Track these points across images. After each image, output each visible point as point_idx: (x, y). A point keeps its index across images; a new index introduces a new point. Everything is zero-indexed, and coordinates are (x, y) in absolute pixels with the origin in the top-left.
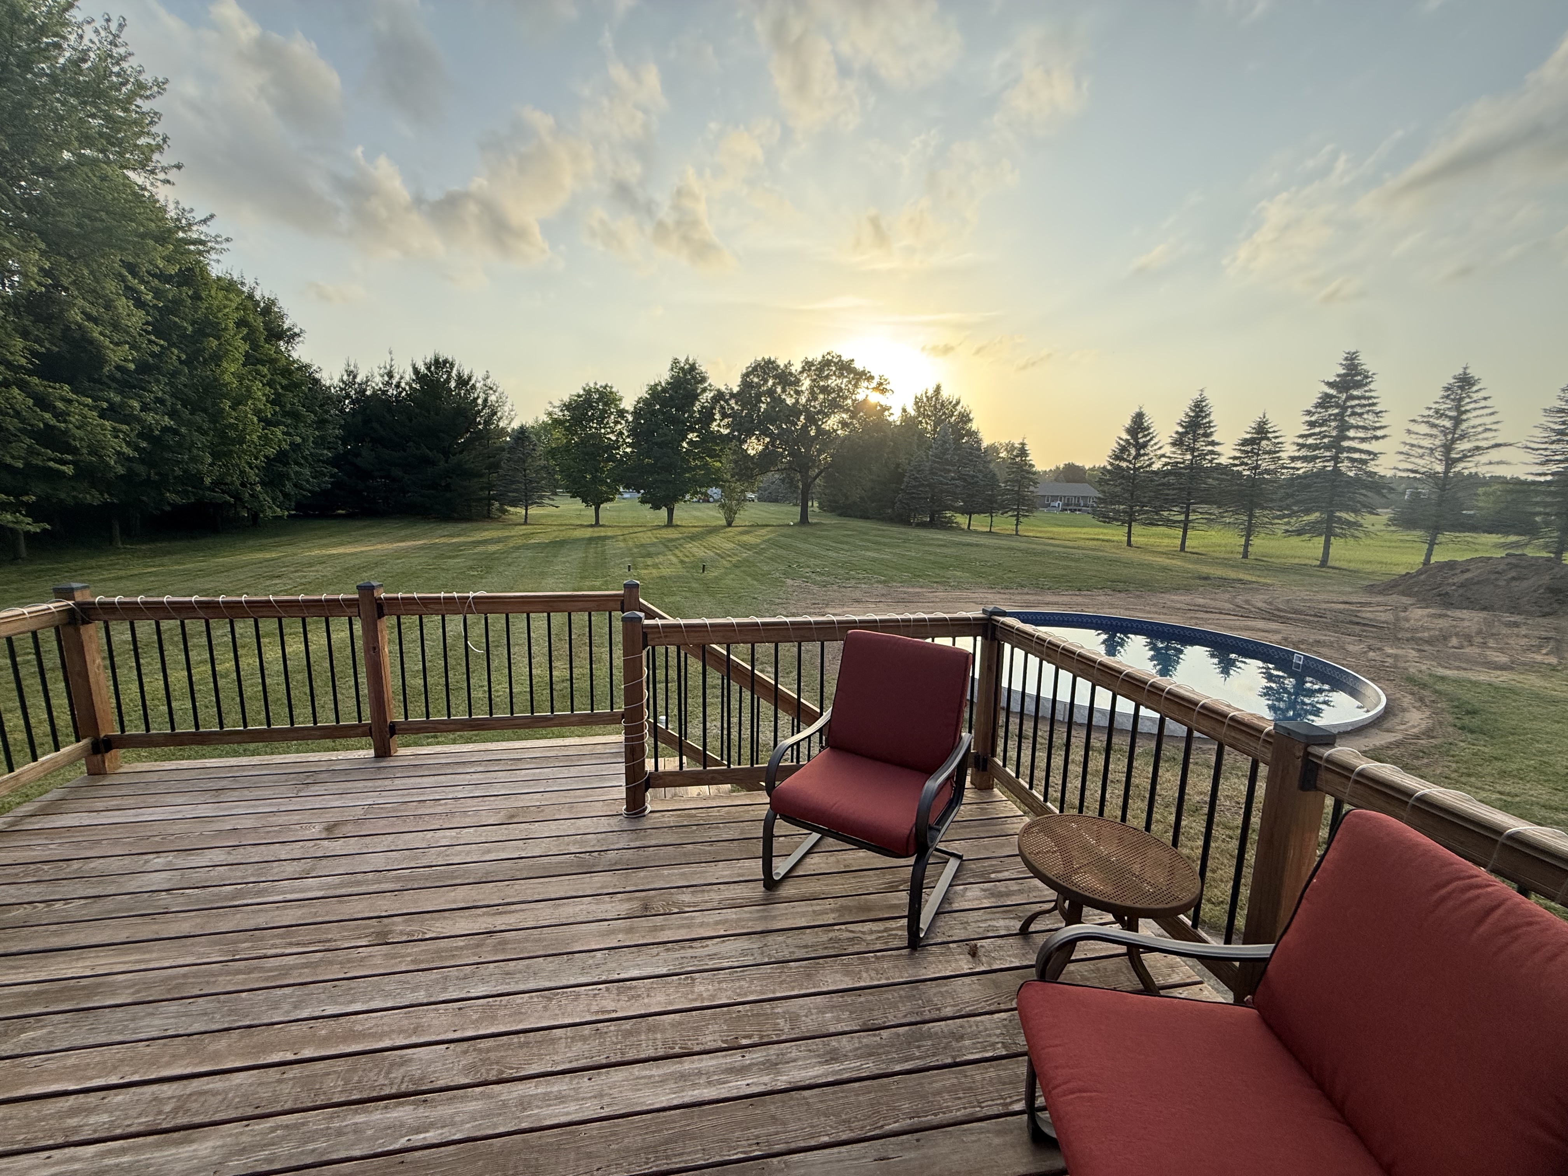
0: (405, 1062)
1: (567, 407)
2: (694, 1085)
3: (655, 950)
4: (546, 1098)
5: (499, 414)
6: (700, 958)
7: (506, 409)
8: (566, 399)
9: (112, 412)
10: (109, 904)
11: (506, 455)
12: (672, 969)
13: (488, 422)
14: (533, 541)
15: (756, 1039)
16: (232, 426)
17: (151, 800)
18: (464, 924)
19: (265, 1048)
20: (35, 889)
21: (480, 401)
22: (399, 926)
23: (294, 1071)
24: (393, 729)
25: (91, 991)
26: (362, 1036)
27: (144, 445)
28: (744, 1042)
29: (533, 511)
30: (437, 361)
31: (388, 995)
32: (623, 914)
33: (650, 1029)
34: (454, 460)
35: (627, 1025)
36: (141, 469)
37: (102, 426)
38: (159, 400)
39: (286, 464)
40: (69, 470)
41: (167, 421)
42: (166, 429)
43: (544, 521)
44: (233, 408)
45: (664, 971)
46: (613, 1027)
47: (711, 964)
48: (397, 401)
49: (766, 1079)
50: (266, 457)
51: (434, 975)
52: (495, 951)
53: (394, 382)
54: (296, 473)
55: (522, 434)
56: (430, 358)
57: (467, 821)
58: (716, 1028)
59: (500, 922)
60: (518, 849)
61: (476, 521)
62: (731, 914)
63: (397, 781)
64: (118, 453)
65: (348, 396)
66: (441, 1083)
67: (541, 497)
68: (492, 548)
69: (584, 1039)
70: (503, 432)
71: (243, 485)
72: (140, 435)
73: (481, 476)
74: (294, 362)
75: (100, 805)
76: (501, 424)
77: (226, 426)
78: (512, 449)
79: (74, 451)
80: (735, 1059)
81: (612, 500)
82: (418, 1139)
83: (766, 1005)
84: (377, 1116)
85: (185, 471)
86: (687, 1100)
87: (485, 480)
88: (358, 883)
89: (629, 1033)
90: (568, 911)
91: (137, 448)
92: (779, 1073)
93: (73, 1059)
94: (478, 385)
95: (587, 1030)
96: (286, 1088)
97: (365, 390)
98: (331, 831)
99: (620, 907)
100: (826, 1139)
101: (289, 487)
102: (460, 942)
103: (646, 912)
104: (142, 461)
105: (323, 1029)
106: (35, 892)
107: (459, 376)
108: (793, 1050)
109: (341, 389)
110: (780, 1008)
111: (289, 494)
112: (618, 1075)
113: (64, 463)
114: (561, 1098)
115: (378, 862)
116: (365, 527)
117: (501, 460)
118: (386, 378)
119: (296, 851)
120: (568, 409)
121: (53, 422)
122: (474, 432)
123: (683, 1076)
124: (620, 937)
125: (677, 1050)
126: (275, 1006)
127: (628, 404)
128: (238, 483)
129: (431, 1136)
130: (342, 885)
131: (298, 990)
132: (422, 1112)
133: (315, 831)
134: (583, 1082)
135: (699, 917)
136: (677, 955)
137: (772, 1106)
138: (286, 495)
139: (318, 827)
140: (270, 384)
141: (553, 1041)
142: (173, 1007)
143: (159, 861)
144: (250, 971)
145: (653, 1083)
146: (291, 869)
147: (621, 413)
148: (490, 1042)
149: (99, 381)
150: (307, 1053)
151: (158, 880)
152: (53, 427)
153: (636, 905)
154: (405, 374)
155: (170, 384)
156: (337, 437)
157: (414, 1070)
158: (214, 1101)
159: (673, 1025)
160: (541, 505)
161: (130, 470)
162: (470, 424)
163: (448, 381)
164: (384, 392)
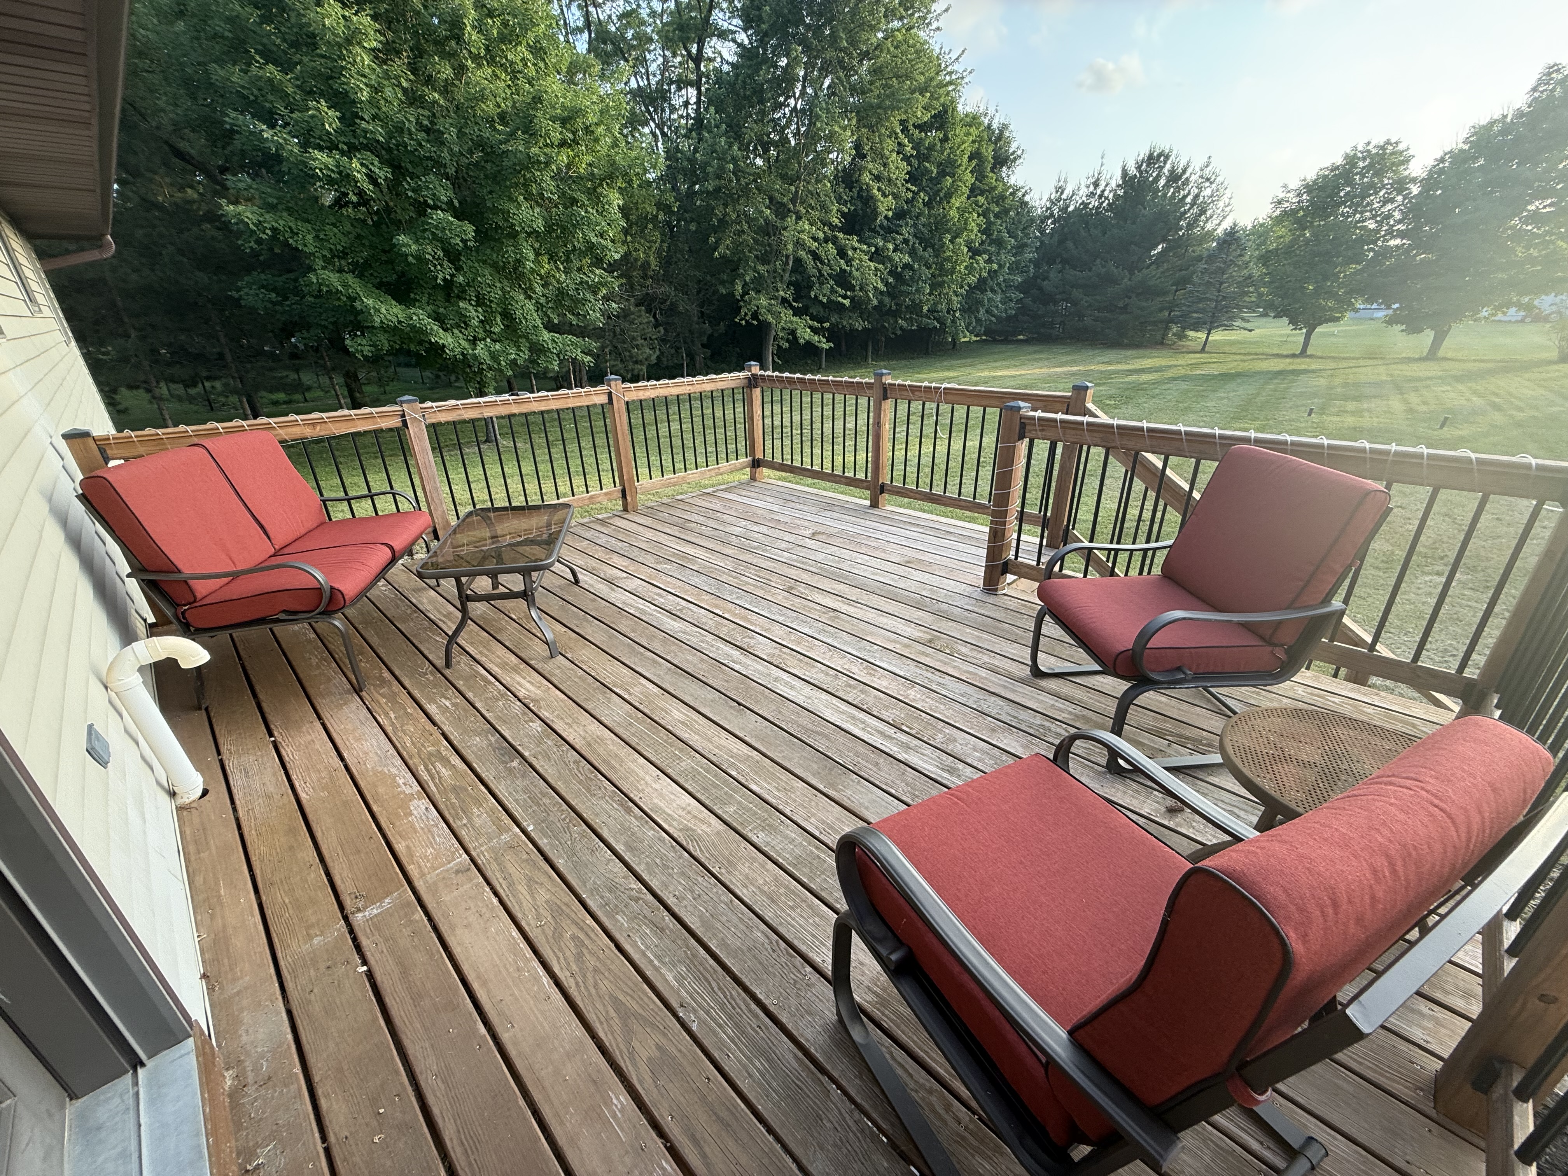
0: (752, 638)
1: (1309, 188)
2: (855, 725)
3: (909, 662)
4: (787, 683)
5: (1209, 213)
6: (931, 681)
7: (1221, 204)
8: (1311, 175)
9: (877, 256)
10: (716, 533)
11: (1202, 266)
12: (908, 675)
13: (1190, 226)
14: (1199, 372)
15: (913, 732)
16: (949, 259)
17: (761, 496)
18: (828, 601)
19: (716, 606)
20: (702, 518)
21: (1189, 200)
22: (801, 588)
23: (717, 619)
24: (883, 489)
25: (689, 560)
26: (748, 620)
27: (891, 280)
28: (904, 728)
29: (1217, 336)
30: (1151, 156)
31: (771, 612)
32: (913, 637)
33: (862, 691)
34: (1138, 276)
35: (853, 682)
36: (887, 300)
37: (869, 267)
38: (906, 241)
39: (983, 291)
40: (847, 302)
41: (907, 259)
42: (906, 266)
43: (1226, 349)
44: (951, 241)
45: (902, 674)
46: (845, 678)
47: (934, 687)
48: (1097, 213)
49: (895, 749)
50: (969, 285)
51: (795, 614)
52: (828, 619)
53: (1099, 192)
54: (989, 300)
55: (1232, 237)
56: (1144, 153)
57: (882, 555)
58: (898, 713)
59: (844, 608)
60: (893, 579)
61: (1145, 347)
62: (983, 673)
63: (868, 522)
64: (876, 288)
65: (1052, 215)
66: (756, 653)
67: (1231, 319)
68: (1145, 377)
69: (827, 674)
70: (1208, 235)
71: (948, 312)
72: (891, 273)
73: (1165, 293)
74: (1009, 187)
75: (744, 493)
76: (1209, 226)
77: (945, 260)
78: (1212, 257)
79: (852, 288)
80: (891, 731)
81: (1337, 320)
82: (731, 664)
83: (942, 724)
84: (727, 648)
85: (913, 301)
86: (844, 726)
87: (1169, 298)
88: (803, 563)
89: (850, 686)
90: (884, 621)
91: (887, 284)
92: (906, 753)
93: (670, 579)
94: (1193, 178)
95: (833, 672)
96: (711, 622)
97: (1068, 206)
98: (814, 536)
99: (916, 633)
100: (893, 792)
101: (982, 314)
102: (818, 607)
103: (928, 644)
104: (889, 294)
105: (738, 610)
106: (701, 519)
107: (1172, 171)
108: (929, 750)
109: (1048, 209)
110: (948, 730)
111: (981, 320)
112: (825, 696)
113: (845, 297)
114: (792, 688)
115: (820, 557)
116: (1035, 352)
117: (1193, 273)
118: (1092, 188)
119: (792, 538)
120: (1309, 192)
121: (844, 267)
122: (1174, 240)
123: (854, 718)
124: (898, 646)
125: (864, 707)
126: (731, 594)
127: (1417, 168)
128: (945, 311)
129: (737, 667)
130: (796, 561)
131: (743, 593)
132: (741, 657)
133: (808, 533)
134: (808, 688)
135: (958, 663)
136: (919, 671)
137: (882, 760)
138: (978, 321)
139: (811, 531)
140: (985, 214)
141: (814, 667)
142: (705, 578)
143: (743, 523)
144: (735, 578)
145: (838, 710)
146: (784, 545)
147: (1400, 186)
148: (789, 651)
149: (873, 231)
150: (726, 616)
151: (737, 530)
152: (845, 270)
153: (928, 637)
154: (1113, 178)
155: (915, 226)
156: (1030, 261)
157: (752, 642)
158: (690, 613)
159: (875, 697)
160: (1229, 328)
161: (880, 302)
162: (1169, 230)
163: (1157, 179)
164: (1086, 205)
